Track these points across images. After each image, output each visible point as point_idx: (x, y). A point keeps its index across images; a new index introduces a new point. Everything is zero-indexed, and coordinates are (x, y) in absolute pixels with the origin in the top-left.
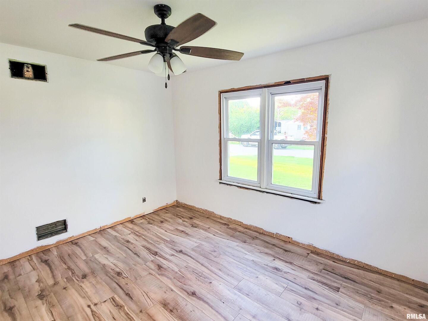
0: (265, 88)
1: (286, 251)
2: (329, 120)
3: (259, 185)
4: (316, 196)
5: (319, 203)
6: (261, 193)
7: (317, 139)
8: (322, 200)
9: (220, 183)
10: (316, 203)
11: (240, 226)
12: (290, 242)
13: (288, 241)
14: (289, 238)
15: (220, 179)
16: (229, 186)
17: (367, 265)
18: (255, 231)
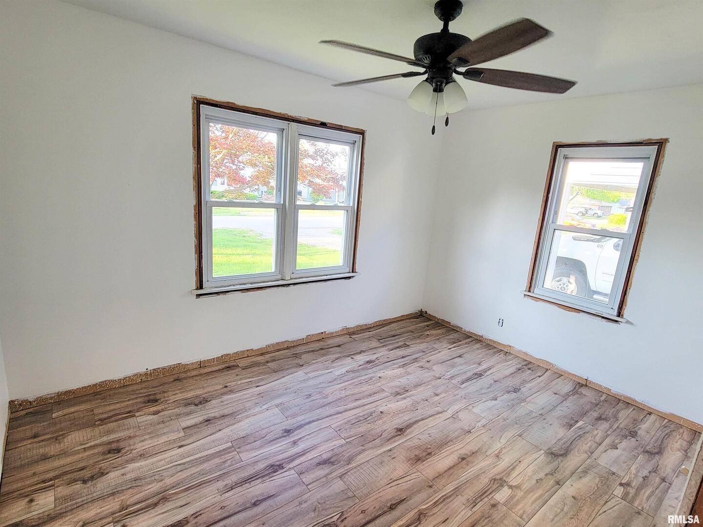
0: (293, 122)
1: (339, 346)
2: (364, 182)
3: (279, 277)
4: (349, 268)
5: (353, 277)
6: (285, 288)
7: (352, 203)
8: (355, 272)
9: (199, 296)
10: (350, 278)
11: (248, 357)
12: (323, 338)
13: (322, 338)
14: (322, 333)
15: (197, 289)
16: (221, 296)
17: (384, 320)
18: (279, 350)
